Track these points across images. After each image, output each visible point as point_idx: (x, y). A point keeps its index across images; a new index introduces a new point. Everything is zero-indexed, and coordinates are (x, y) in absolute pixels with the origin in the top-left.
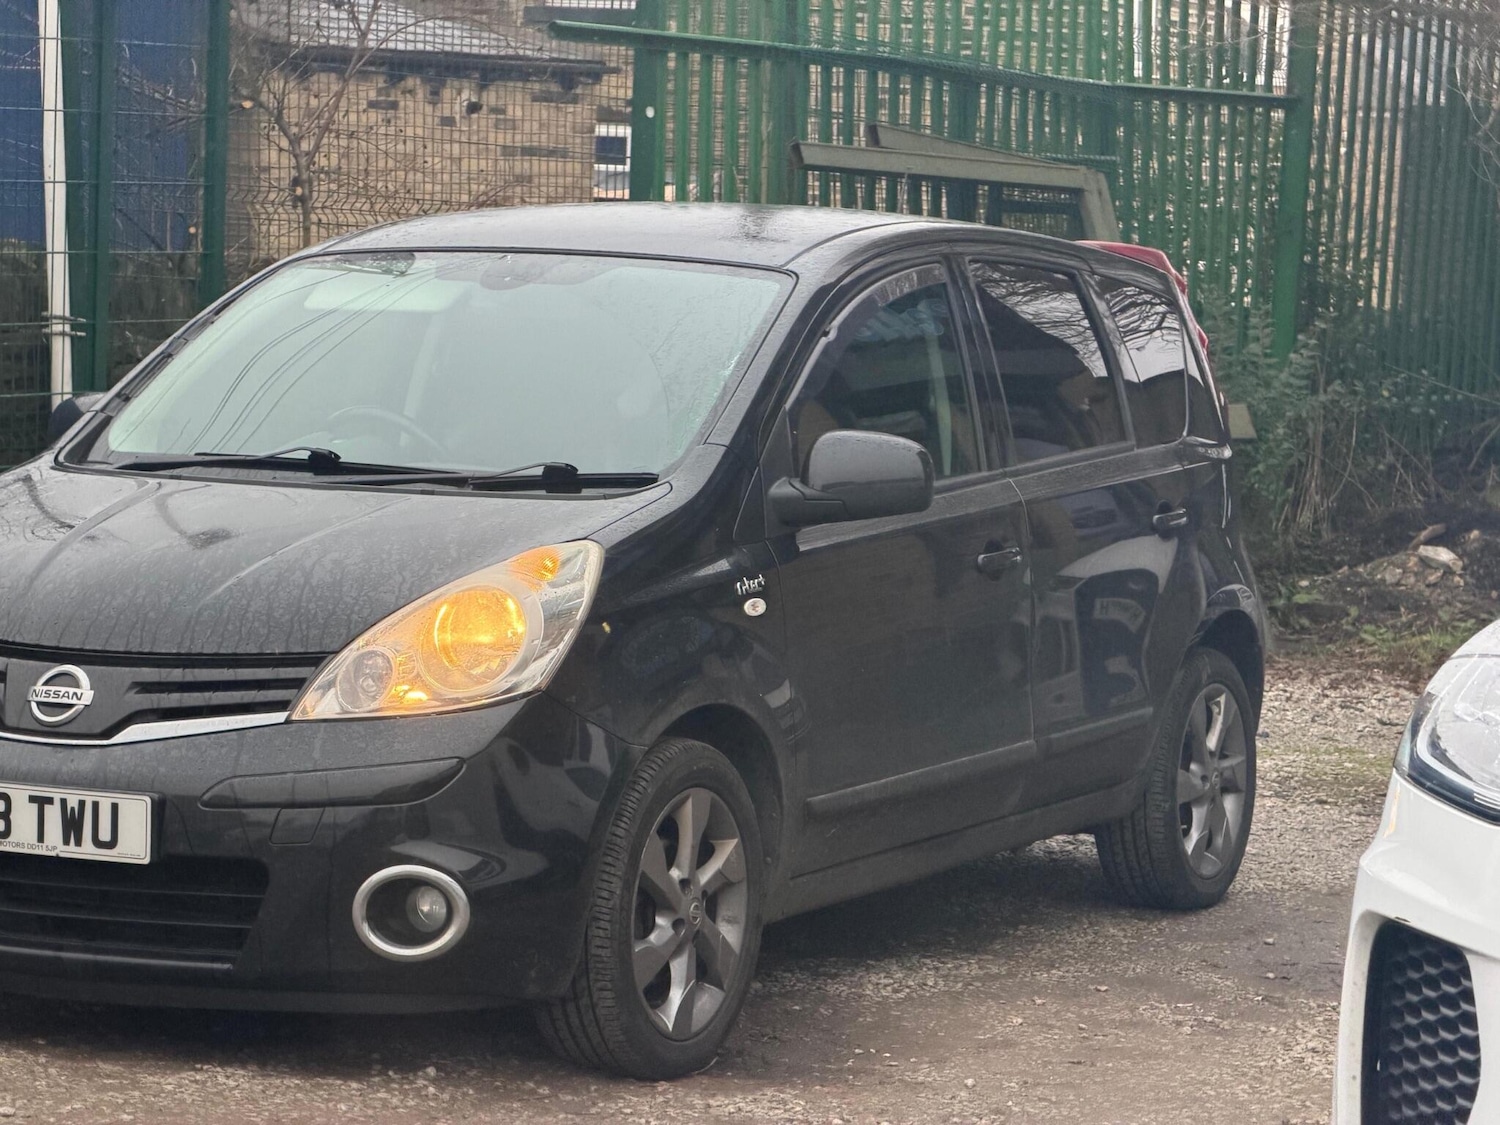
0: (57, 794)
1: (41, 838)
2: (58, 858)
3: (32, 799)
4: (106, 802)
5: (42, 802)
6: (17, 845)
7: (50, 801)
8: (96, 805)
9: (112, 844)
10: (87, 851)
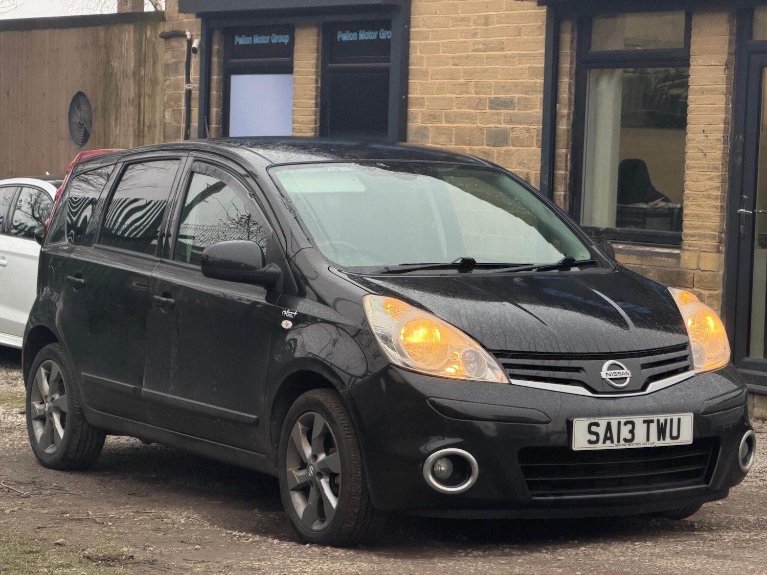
0: (655, 418)
1: (648, 439)
2: (655, 448)
3: (645, 422)
4: (675, 418)
5: (648, 422)
6: (637, 444)
7: (652, 421)
8: (672, 420)
9: (677, 437)
10: (668, 442)
